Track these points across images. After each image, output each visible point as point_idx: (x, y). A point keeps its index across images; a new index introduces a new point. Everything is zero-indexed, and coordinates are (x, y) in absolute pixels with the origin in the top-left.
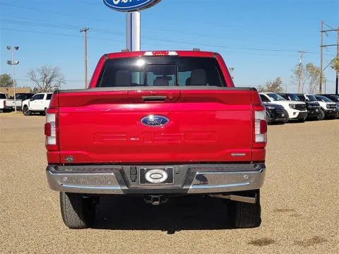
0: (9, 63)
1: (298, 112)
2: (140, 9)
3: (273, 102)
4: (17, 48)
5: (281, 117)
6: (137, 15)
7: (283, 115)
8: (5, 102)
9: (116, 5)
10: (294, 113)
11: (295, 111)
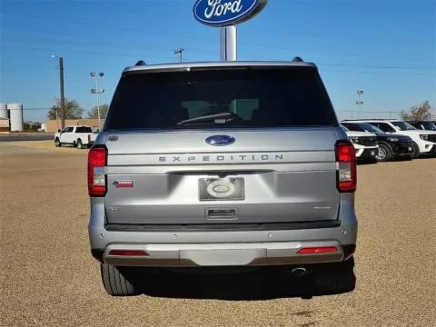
0: (93, 91)
1: (431, 144)
2: (236, 23)
3: (398, 132)
4: (102, 75)
5: (407, 151)
6: (233, 29)
7: (410, 149)
8: (89, 136)
9: (208, 19)
10: (427, 146)
11: (428, 143)
